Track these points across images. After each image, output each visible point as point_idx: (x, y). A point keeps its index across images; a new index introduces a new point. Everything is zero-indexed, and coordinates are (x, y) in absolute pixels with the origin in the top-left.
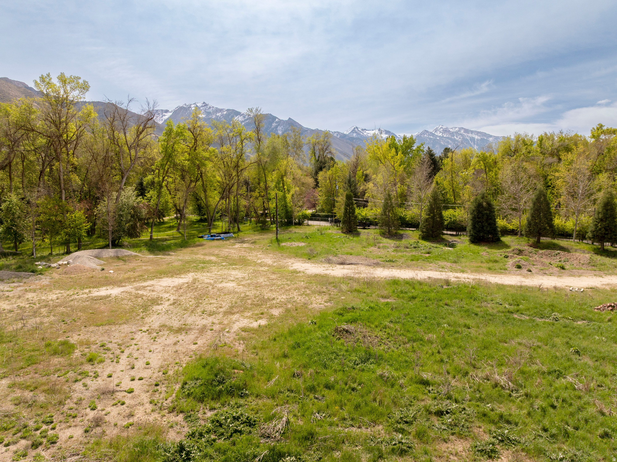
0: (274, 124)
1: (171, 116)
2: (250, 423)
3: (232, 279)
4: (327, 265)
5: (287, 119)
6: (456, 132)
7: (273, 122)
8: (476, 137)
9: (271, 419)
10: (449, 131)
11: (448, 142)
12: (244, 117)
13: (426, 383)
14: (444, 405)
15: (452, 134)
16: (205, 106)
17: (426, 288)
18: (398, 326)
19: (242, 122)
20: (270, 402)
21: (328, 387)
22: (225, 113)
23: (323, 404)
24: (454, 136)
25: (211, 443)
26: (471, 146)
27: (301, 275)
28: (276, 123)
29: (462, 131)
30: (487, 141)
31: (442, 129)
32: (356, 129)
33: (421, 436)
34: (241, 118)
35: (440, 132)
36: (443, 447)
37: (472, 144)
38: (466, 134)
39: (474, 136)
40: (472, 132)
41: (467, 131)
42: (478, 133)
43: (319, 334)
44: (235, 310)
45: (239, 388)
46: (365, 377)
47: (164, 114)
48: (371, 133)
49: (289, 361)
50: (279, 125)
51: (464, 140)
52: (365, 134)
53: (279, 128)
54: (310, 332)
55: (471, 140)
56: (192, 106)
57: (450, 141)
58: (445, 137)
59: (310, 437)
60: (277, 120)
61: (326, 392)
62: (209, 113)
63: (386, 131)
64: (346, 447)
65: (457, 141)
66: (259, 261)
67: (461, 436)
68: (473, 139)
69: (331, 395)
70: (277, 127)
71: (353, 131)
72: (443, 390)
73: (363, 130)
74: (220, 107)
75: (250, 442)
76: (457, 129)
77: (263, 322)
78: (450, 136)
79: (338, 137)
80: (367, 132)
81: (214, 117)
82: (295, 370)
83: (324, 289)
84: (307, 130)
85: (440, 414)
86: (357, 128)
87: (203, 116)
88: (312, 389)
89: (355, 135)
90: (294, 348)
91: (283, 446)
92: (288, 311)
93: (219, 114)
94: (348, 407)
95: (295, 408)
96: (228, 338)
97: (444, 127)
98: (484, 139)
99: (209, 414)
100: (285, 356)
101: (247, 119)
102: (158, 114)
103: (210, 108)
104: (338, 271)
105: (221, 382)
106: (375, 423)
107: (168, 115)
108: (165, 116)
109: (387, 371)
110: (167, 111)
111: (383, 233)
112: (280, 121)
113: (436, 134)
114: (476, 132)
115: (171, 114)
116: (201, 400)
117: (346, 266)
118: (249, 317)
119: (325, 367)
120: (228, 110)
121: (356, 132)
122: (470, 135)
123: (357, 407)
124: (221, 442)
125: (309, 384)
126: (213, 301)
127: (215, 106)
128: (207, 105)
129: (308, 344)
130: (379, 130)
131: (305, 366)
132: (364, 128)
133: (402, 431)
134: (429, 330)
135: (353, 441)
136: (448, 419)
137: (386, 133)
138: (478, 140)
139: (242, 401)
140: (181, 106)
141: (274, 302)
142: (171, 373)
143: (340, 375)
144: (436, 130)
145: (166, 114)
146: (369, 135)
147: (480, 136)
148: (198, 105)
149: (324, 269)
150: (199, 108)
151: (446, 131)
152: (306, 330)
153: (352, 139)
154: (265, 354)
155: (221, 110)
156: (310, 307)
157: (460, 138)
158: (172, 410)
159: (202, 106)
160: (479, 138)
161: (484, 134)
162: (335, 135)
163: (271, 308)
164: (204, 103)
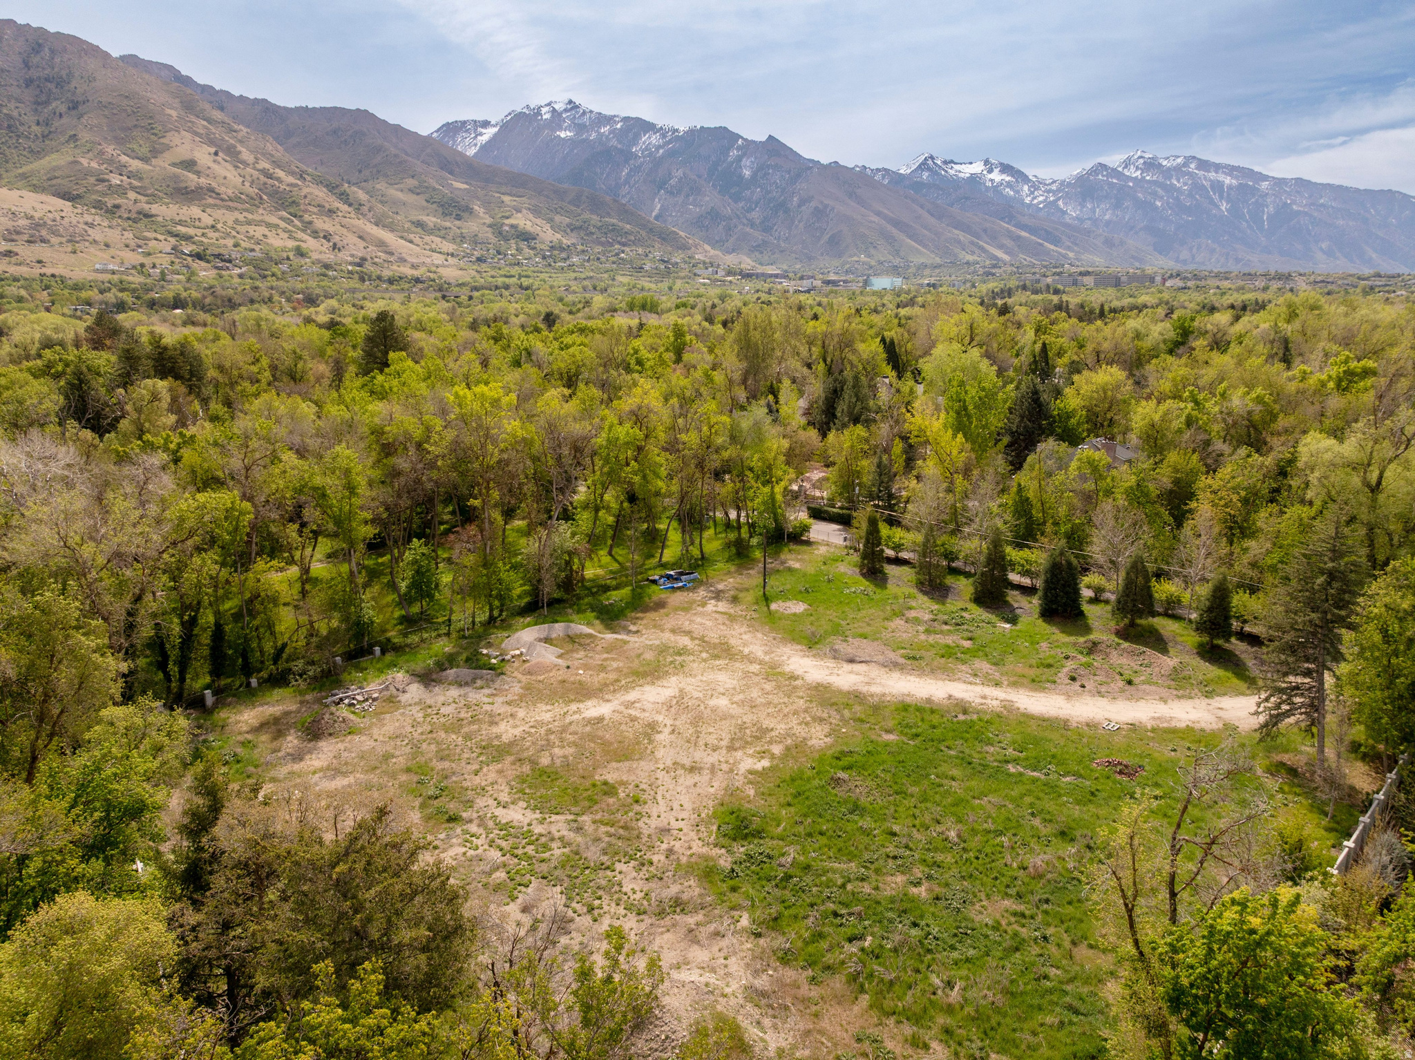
0: (734, 153)
1: (496, 135)
2: (769, 857)
3: (722, 690)
4: (831, 663)
5: (764, 138)
6: (1177, 169)
7: (731, 147)
8: (1228, 181)
9: (783, 855)
10: (1160, 165)
11: (1155, 194)
12: (664, 136)
13: (894, 834)
14: (901, 852)
15: (1167, 172)
16: (572, 109)
17: (935, 719)
18: (888, 777)
19: (658, 148)
20: (781, 843)
21: (821, 834)
22: (619, 126)
23: (817, 846)
24: (1170, 178)
25: (748, 868)
26: (1212, 202)
27: (799, 682)
28: (739, 148)
29: (1193, 166)
30: (1254, 190)
31: (1141, 161)
32: (930, 162)
33: (877, 871)
34: (655, 139)
35: (1137, 168)
36: (889, 879)
37: (1216, 197)
38: (1201, 173)
39: (1221, 177)
40: (1217, 167)
41: (1204, 165)
42: (1232, 170)
43: (816, 782)
44: (737, 745)
45: (759, 832)
46: (849, 827)
47: (480, 130)
48: (967, 170)
49: (792, 809)
50: (744, 155)
51: (1197, 187)
52: (952, 172)
53: (746, 162)
54: (809, 779)
55: (1212, 187)
56: (544, 110)
57: (1160, 192)
58: (1149, 182)
59: (807, 867)
60: (740, 142)
61: (820, 837)
62: (580, 128)
63: (1001, 164)
64: (830, 875)
65: (1179, 190)
66: (746, 651)
67: (903, 873)
68: (1217, 186)
69: (823, 840)
70: (739, 159)
71: (923, 166)
72: (904, 841)
73: (945, 162)
74: (608, 112)
75: (772, 869)
76: (1179, 160)
77: (766, 763)
78: (1161, 179)
79: (886, 182)
80: (957, 167)
81: (593, 136)
82: (797, 818)
83: (825, 715)
84: (811, 166)
85: (895, 858)
86: (932, 158)
87: (569, 134)
88: (810, 835)
89: (925, 175)
90: (796, 797)
91: (791, 872)
92: (788, 749)
93: (605, 130)
94: (834, 850)
95: (799, 847)
96: (739, 781)
97: (1147, 156)
98: (1247, 185)
99: (742, 850)
100: (789, 805)
101: (670, 142)
102: (467, 131)
103: (584, 113)
104: (845, 678)
105: (746, 828)
106: (850, 861)
107: (488, 133)
108: (481, 134)
109: (866, 822)
110: (486, 124)
111: (921, 583)
112: (749, 143)
113: (1126, 172)
114: (1227, 166)
115: (495, 130)
116: (734, 840)
117: (857, 667)
118: (752, 756)
119: (820, 816)
120: (626, 119)
121: (929, 169)
122: (1212, 175)
123: (840, 850)
124: (753, 868)
125: (808, 830)
126: (711, 730)
127: (596, 109)
128: (577, 107)
129: (807, 794)
130: (986, 162)
131: (805, 816)
132: (948, 159)
133: (865, 867)
134: (916, 783)
135: (834, 871)
136: (899, 862)
137: (1002, 172)
138: (1230, 187)
139: (762, 842)
140: (519, 110)
141: (773, 734)
142: (703, 815)
143: (830, 825)
144: (1127, 164)
145: (484, 131)
146: (961, 175)
147: (1237, 178)
148: (557, 107)
149: (827, 672)
150: (560, 114)
151: (1151, 165)
152: (805, 776)
153: (919, 186)
154: (772, 800)
155: (609, 120)
156: (810, 743)
157: (1185, 184)
158: (716, 845)
159: (566, 110)
160: (1234, 182)
161: (1250, 173)
162: (878, 177)
163: (770, 743)
164: (570, 102)
